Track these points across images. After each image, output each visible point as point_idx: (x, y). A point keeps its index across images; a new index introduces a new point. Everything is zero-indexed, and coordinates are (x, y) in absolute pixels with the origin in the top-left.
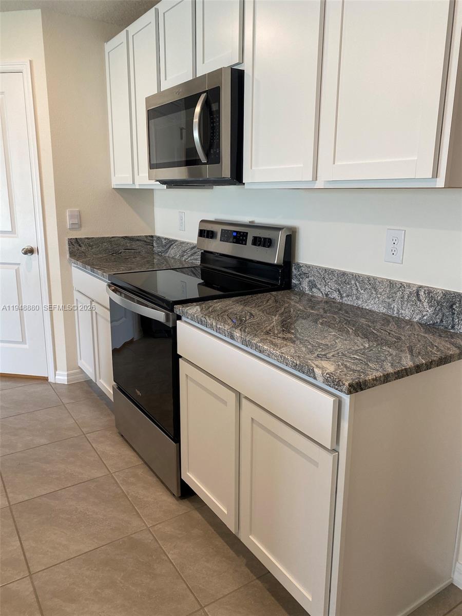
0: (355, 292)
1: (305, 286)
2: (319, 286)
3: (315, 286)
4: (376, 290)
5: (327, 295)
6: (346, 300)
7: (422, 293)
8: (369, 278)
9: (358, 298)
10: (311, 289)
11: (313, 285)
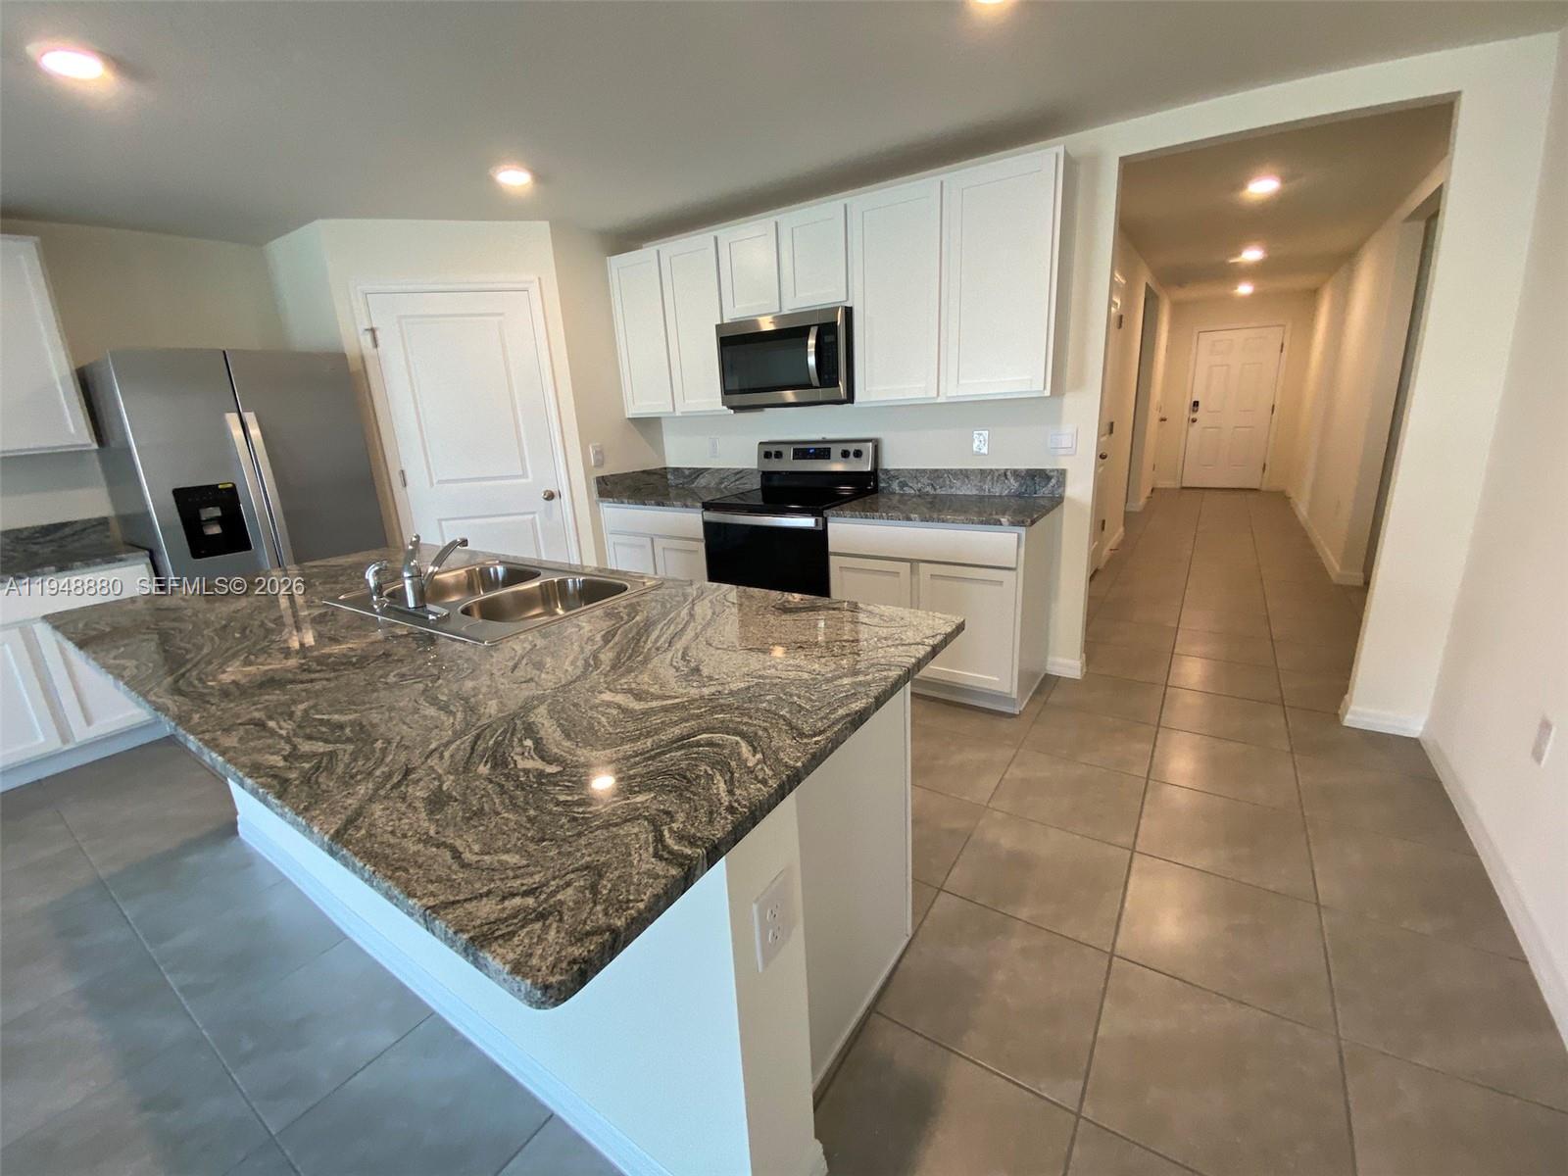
0: (948, 483)
1: (895, 486)
2: (911, 485)
3: (907, 485)
4: (968, 477)
5: (919, 490)
6: (939, 491)
7: (1009, 473)
8: (961, 470)
9: (951, 488)
10: (901, 488)
11: (903, 485)
